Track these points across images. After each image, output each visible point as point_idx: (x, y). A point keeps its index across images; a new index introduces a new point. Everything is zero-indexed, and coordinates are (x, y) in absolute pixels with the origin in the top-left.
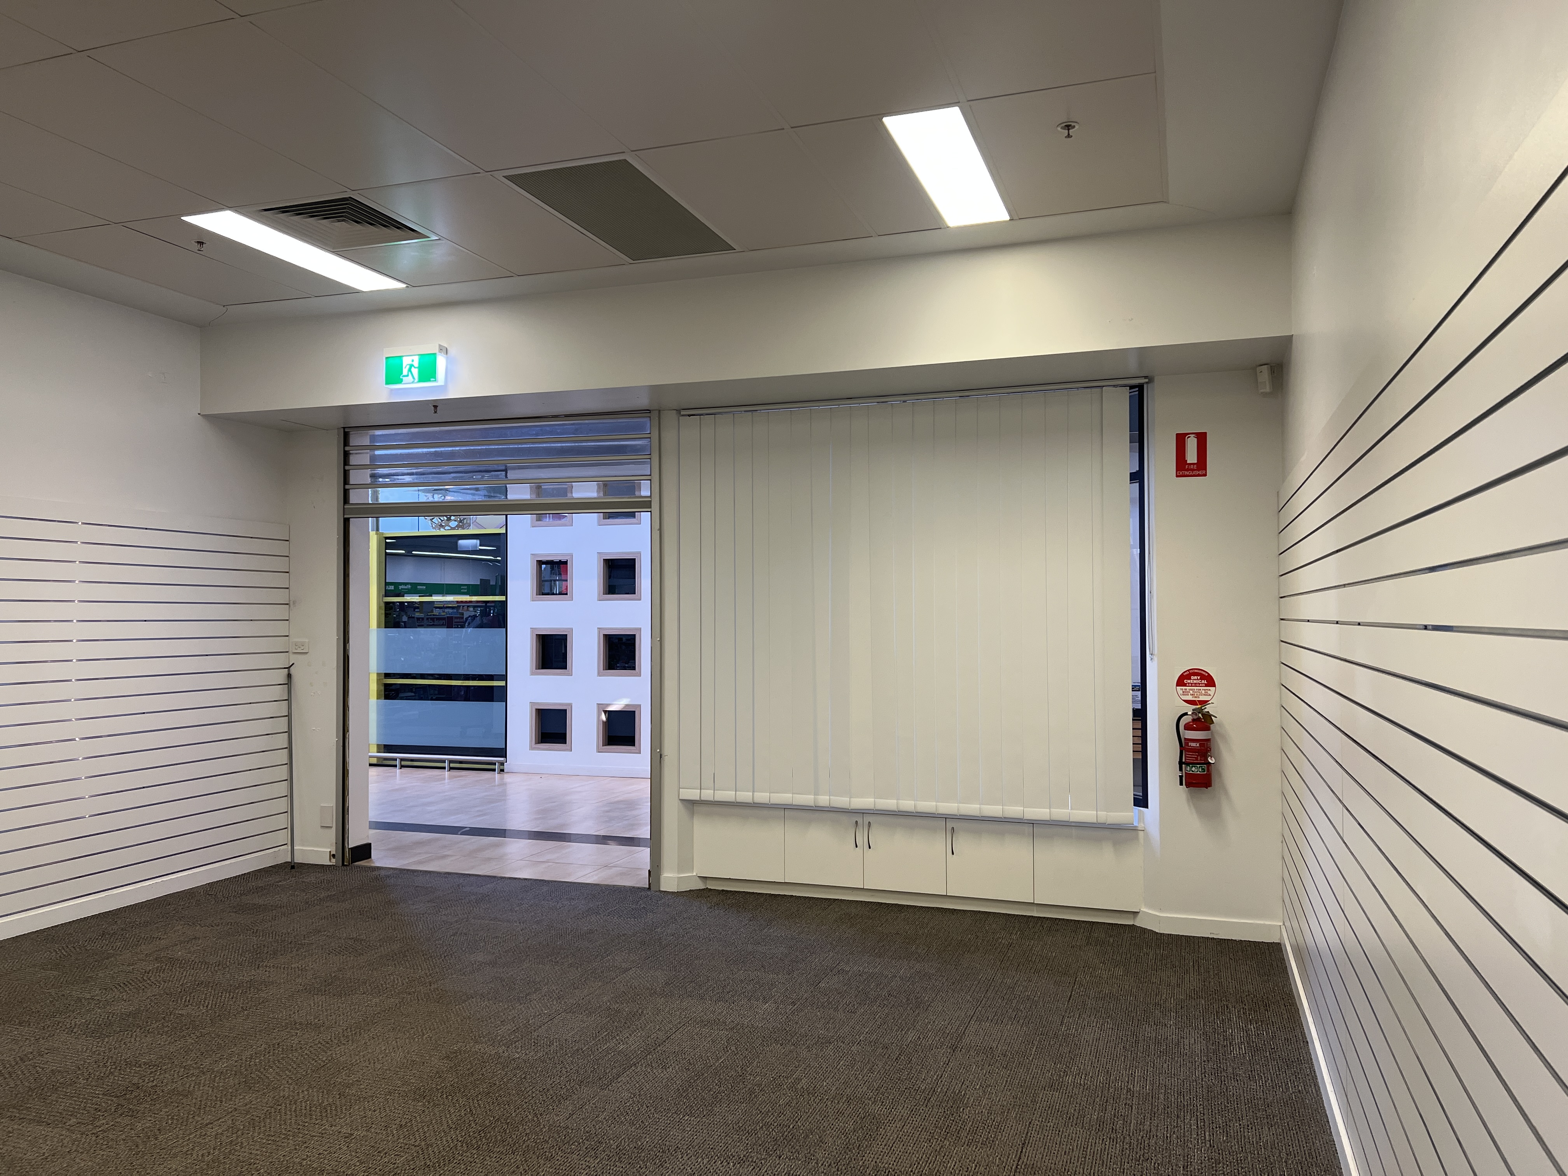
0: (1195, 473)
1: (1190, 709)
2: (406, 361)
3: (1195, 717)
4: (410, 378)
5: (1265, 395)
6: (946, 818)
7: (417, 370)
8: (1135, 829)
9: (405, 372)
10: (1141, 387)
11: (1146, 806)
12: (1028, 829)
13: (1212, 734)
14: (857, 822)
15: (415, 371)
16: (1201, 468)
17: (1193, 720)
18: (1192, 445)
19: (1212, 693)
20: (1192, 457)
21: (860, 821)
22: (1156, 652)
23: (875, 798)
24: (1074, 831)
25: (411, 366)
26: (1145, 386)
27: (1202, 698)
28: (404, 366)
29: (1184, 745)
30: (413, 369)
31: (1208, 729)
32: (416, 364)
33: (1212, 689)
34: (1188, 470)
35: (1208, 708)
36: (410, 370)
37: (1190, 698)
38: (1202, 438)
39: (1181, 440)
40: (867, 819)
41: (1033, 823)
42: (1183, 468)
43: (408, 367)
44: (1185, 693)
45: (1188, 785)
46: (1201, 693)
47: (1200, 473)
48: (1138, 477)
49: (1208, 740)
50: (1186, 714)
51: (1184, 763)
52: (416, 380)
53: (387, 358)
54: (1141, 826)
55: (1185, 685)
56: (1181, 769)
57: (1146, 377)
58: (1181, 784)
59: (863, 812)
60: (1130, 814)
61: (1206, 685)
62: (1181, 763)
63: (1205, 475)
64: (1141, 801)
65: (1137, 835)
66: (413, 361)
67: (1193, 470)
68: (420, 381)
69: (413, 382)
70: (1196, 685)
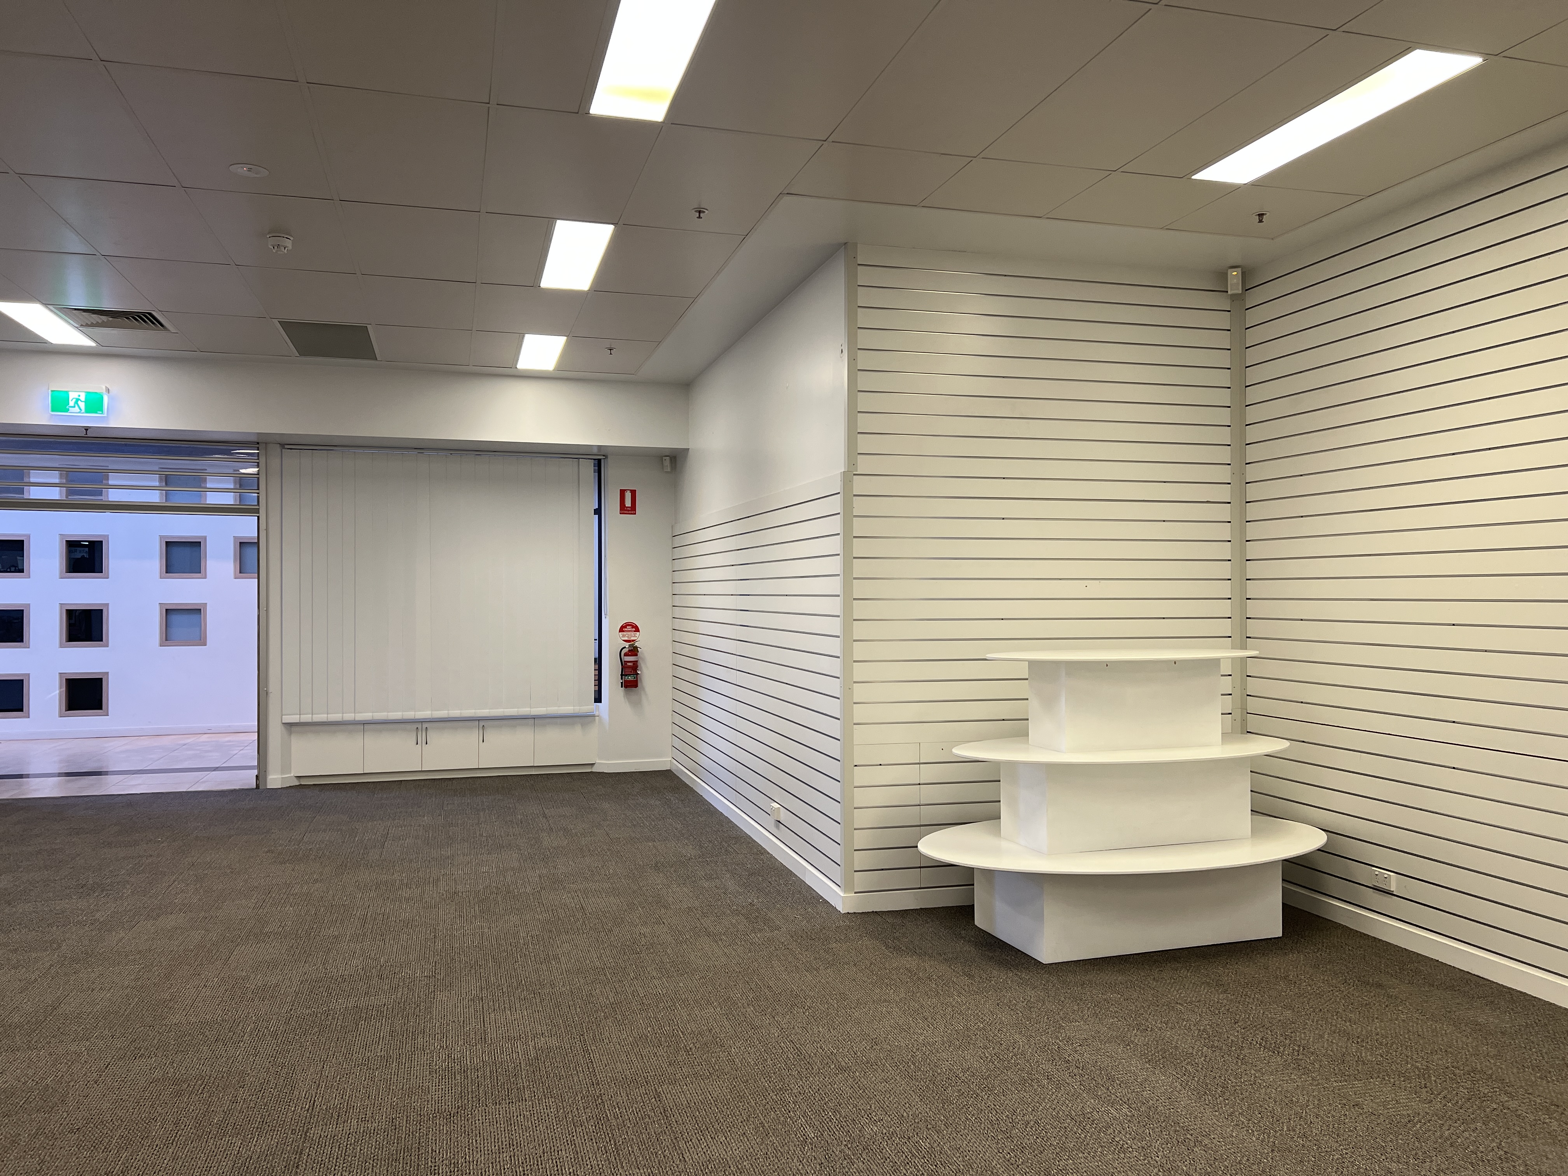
0: (630, 512)
1: (627, 645)
2: (73, 395)
3: (630, 649)
4: (77, 409)
5: (667, 472)
6: (479, 720)
7: (83, 403)
8: (594, 716)
9: (72, 403)
10: (599, 461)
11: (600, 702)
12: (531, 721)
13: (638, 658)
14: (417, 728)
15: (82, 405)
16: (633, 510)
17: (629, 651)
18: (628, 496)
19: (637, 635)
20: (628, 504)
21: (420, 727)
22: (608, 614)
23: (432, 711)
24: (559, 720)
25: (78, 400)
26: (602, 461)
27: (632, 639)
28: (70, 399)
29: (624, 665)
30: (79, 402)
31: (637, 655)
32: (83, 398)
33: (638, 633)
34: (626, 510)
35: (636, 644)
36: (76, 402)
37: (626, 639)
38: (633, 493)
39: (623, 492)
40: (425, 726)
41: (534, 718)
42: (623, 509)
43: (74, 400)
44: (624, 636)
45: (626, 687)
46: (632, 636)
47: (632, 512)
48: (598, 512)
49: (637, 661)
50: (625, 647)
51: (624, 675)
52: (83, 410)
53: (52, 391)
54: (597, 713)
55: (624, 631)
56: (622, 679)
57: (604, 456)
58: (622, 687)
59: (422, 721)
60: (592, 707)
61: (635, 631)
62: (622, 675)
63: (635, 514)
64: (598, 699)
65: (595, 720)
66: (79, 396)
67: (629, 510)
68: (86, 412)
69: (79, 412)
70: (629, 631)
